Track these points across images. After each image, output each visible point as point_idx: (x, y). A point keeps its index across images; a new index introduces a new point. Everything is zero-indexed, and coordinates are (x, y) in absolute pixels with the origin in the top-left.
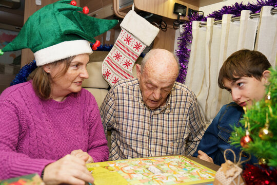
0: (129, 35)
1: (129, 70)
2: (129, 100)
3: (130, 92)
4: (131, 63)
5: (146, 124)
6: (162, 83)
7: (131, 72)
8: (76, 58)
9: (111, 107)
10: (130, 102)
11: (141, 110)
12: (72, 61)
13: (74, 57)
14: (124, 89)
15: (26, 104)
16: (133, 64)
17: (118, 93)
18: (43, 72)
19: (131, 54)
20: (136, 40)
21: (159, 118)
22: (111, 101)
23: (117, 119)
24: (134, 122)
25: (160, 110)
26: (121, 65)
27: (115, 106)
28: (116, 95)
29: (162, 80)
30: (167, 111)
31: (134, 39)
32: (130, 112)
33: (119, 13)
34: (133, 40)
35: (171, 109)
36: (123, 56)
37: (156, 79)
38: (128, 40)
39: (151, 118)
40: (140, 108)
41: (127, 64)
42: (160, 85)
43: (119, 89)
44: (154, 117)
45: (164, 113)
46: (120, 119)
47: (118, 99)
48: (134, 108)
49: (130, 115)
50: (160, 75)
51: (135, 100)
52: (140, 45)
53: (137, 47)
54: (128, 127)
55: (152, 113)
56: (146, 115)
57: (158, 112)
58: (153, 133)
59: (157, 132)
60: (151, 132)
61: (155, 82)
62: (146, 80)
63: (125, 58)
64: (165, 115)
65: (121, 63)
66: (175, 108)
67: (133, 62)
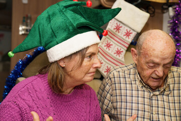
0: (119, 23)
1: (120, 58)
2: (126, 84)
3: (127, 76)
4: (122, 52)
5: (146, 106)
6: (164, 59)
7: (123, 60)
8: (90, 48)
9: (108, 93)
10: (128, 85)
11: (140, 92)
12: (87, 52)
13: (88, 48)
14: (120, 73)
15: (33, 100)
16: (124, 52)
17: (114, 77)
18: (59, 67)
19: (122, 42)
20: (126, 28)
21: (159, 99)
22: (107, 86)
23: (115, 104)
24: (134, 104)
25: (159, 91)
26: (113, 54)
27: (112, 91)
28: (113, 79)
29: (164, 57)
30: (166, 93)
31: (123, 26)
32: (128, 95)
33: (106, 2)
34: (123, 28)
35: (170, 90)
36: (114, 45)
37: (157, 57)
38: (118, 28)
39: (151, 99)
40: (138, 90)
41: (119, 52)
42: (162, 62)
43: (116, 74)
44: (153, 98)
45: (163, 95)
46: (118, 103)
47: (115, 83)
48: (132, 90)
49: (128, 97)
50: (161, 52)
51: (133, 83)
52: (131, 32)
53: (128, 34)
54: (128, 110)
55: (152, 94)
56: (145, 97)
57: (157, 93)
58: (154, 115)
59: (158, 114)
60: (152, 113)
61: (157, 60)
62: (147, 60)
63: (115, 47)
64: (164, 96)
65: (112, 51)
66: (174, 90)
67: (124, 50)
